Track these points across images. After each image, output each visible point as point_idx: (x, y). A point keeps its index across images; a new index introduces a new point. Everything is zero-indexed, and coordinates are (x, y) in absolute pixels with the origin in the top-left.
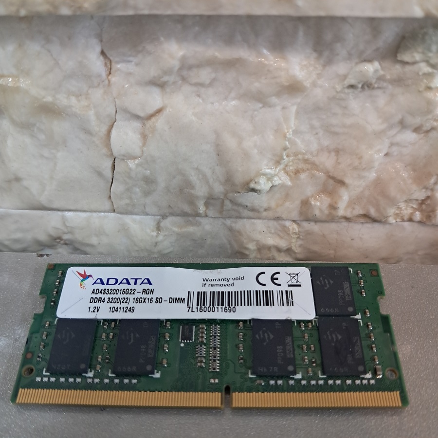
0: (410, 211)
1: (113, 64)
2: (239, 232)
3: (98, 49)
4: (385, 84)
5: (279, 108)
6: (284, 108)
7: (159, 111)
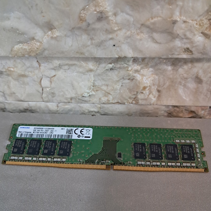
0: (131, 101)
1: (41, 64)
2: (82, 107)
3: (36, 61)
4: (117, 69)
5: (88, 75)
6: (90, 75)
7: (54, 76)
